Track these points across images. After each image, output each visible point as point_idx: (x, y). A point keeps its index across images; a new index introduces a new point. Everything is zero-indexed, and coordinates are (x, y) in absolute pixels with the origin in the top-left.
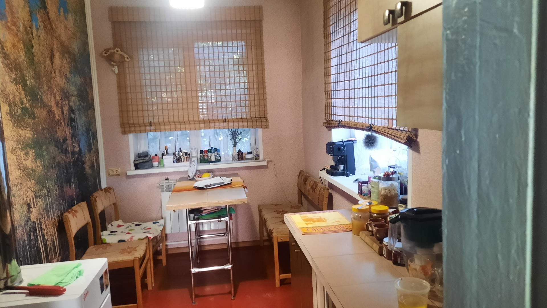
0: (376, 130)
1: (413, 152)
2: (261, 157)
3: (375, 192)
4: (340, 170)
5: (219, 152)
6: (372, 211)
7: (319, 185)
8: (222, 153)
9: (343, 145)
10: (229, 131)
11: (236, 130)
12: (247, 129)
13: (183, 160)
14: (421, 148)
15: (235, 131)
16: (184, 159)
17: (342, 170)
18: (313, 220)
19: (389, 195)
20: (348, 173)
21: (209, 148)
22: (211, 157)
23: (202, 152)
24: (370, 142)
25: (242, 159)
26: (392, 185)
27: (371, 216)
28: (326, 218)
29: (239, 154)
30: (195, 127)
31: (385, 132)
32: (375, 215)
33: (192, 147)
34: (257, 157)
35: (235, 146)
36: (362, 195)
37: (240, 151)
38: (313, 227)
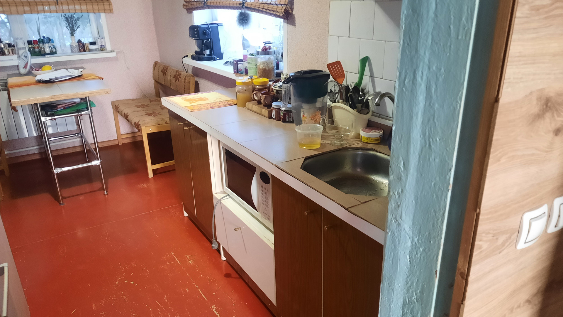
0: (249, 6)
1: (288, 25)
2: (108, 47)
3: (252, 68)
4: (206, 55)
5: (53, 42)
6: (255, 84)
7: (182, 73)
8: (57, 43)
9: (208, 28)
10: (63, 17)
11: (72, 15)
12: (85, 14)
13: (7, 53)
14: (296, 21)
15: (70, 16)
16: (9, 52)
17: (208, 55)
18: (196, 100)
19: (267, 69)
20: (215, 57)
21: (39, 38)
22: (44, 48)
23: (30, 43)
24: (243, 19)
25: (84, 51)
26: (269, 58)
27: (254, 89)
28: (207, 98)
29: (79, 45)
30: (17, 10)
31: (260, 7)
32: (257, 87)
33: (17, 37)
34: (102, 48)
35: (72, 35)
36: (238, 73)
37: (79, 41)
38: (197, 105)
